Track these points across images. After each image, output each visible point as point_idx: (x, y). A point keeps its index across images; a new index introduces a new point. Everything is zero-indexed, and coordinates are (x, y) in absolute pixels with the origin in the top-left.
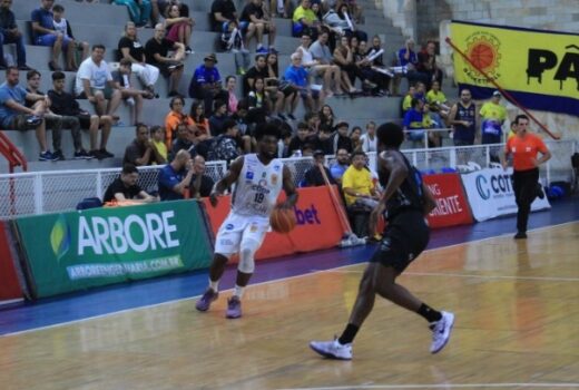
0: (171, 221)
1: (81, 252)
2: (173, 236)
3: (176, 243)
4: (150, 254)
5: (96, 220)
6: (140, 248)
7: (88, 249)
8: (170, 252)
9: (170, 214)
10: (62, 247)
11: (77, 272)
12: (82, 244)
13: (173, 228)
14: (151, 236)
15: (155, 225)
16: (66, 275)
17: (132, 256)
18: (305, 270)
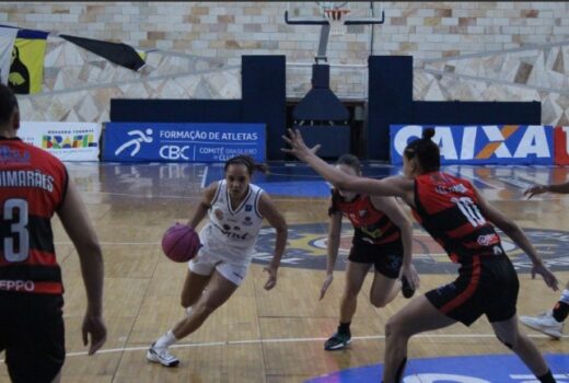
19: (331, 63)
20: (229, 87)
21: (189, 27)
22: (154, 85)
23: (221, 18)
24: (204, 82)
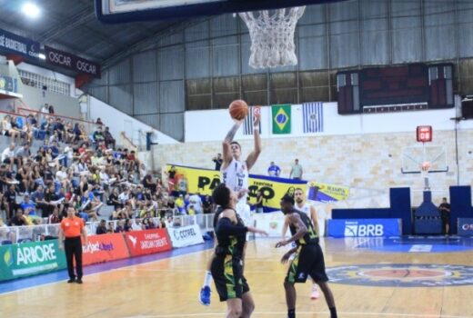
0: (52, 248)
1: (18, 264)
2: (54, 254)
3: (54, 257)
4: (45, 263)
5: (25, 249)
6: (42, 260)
7: (22, 263)
8: (53, 261)
9: (52, 245)
10: (10, 261)
11: (16, 272)
12: (19, 260)
13: (54, 251)
14: (45, 254)
15: (47, 250)
16: (11, 274)
17: (38, 263)
18: (109, 268)
19: (431, 190)
20: (384, 202)
21: (372, 176)
22: (351, 202)
23: (387, 172)
24: (373, 201)
